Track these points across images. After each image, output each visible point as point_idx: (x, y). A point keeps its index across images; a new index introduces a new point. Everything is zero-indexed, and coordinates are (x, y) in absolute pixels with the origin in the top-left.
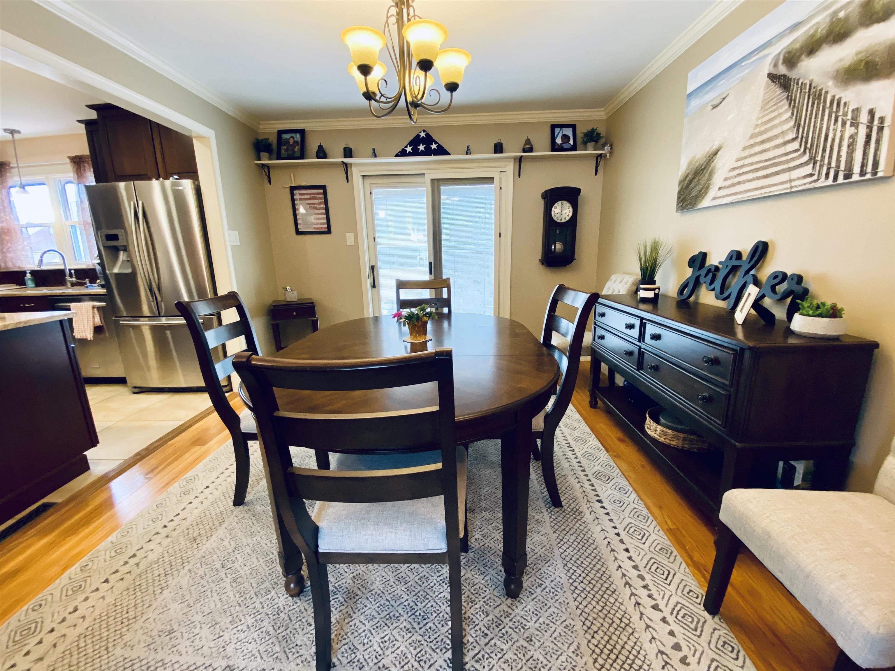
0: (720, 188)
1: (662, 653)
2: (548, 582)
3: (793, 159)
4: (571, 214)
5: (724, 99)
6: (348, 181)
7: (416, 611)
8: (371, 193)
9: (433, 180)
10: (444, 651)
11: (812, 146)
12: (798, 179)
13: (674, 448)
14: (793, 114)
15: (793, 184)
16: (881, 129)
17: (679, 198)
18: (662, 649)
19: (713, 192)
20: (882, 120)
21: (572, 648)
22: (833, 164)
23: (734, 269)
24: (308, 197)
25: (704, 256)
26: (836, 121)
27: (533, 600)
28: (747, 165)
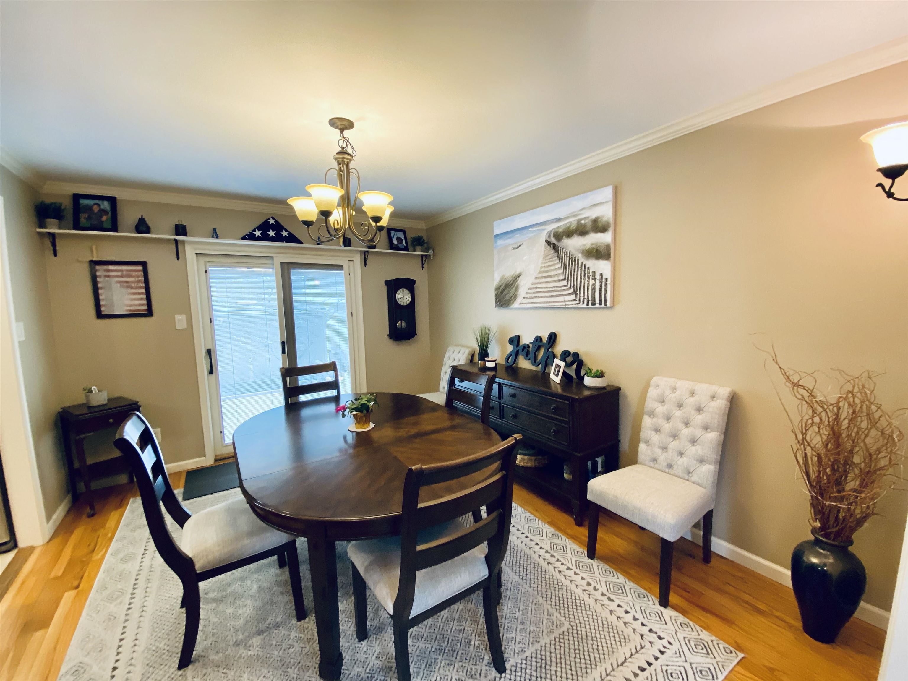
0: (524, 298)
1: (584, 590)
2: (509, 584)
3: (564, 290)
4: (410, 299)
5: (520, 246)
6: (178, 258)
7: (445, 650)
8: (206, 272)
9: (282, 263)
10: (481, 661)
11: (574, 285)
12: (569, 301)
13: (530, 468)
14: (562, 266)
15: (567, 303)
16: (606, 284)
17: (496, 299)
18: (584, 588)
19: (519, 300)
20: (606, 279)
21: (546, 613)
22: (586, 297)
23: (539, 348)
24: (119, 274)
25: (518, 338)
26: (585, 275)
27: (509, 599)
28: (539, 288)
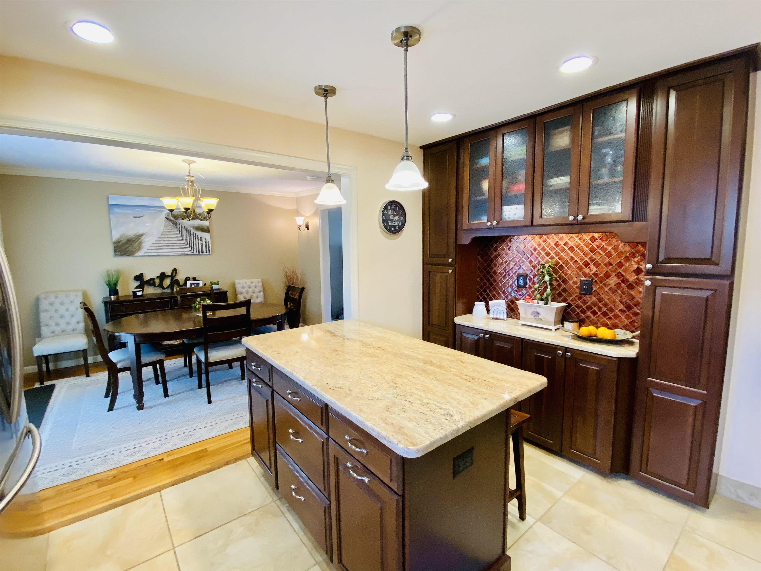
0: (148, 249)
3: (183, 245)
5: (142, 216)
11: (189, 243)
12: (187, 251)
14: (180, 233)
15: (185, 252)
16: (209, 244)
17: (115, 250)
19: (143, 250)
20: (209, 242)
22: (198, 249)
23: (164, 279)
25: (142, 275)
26: (195, 238)
28: (162, 244)
